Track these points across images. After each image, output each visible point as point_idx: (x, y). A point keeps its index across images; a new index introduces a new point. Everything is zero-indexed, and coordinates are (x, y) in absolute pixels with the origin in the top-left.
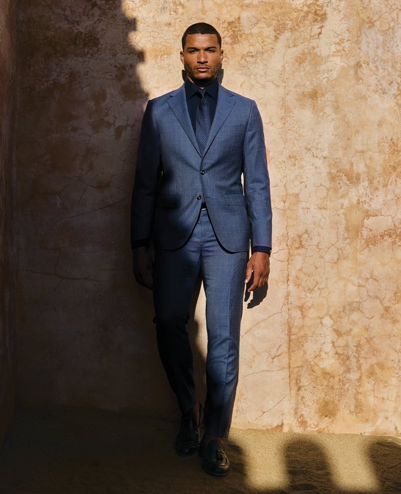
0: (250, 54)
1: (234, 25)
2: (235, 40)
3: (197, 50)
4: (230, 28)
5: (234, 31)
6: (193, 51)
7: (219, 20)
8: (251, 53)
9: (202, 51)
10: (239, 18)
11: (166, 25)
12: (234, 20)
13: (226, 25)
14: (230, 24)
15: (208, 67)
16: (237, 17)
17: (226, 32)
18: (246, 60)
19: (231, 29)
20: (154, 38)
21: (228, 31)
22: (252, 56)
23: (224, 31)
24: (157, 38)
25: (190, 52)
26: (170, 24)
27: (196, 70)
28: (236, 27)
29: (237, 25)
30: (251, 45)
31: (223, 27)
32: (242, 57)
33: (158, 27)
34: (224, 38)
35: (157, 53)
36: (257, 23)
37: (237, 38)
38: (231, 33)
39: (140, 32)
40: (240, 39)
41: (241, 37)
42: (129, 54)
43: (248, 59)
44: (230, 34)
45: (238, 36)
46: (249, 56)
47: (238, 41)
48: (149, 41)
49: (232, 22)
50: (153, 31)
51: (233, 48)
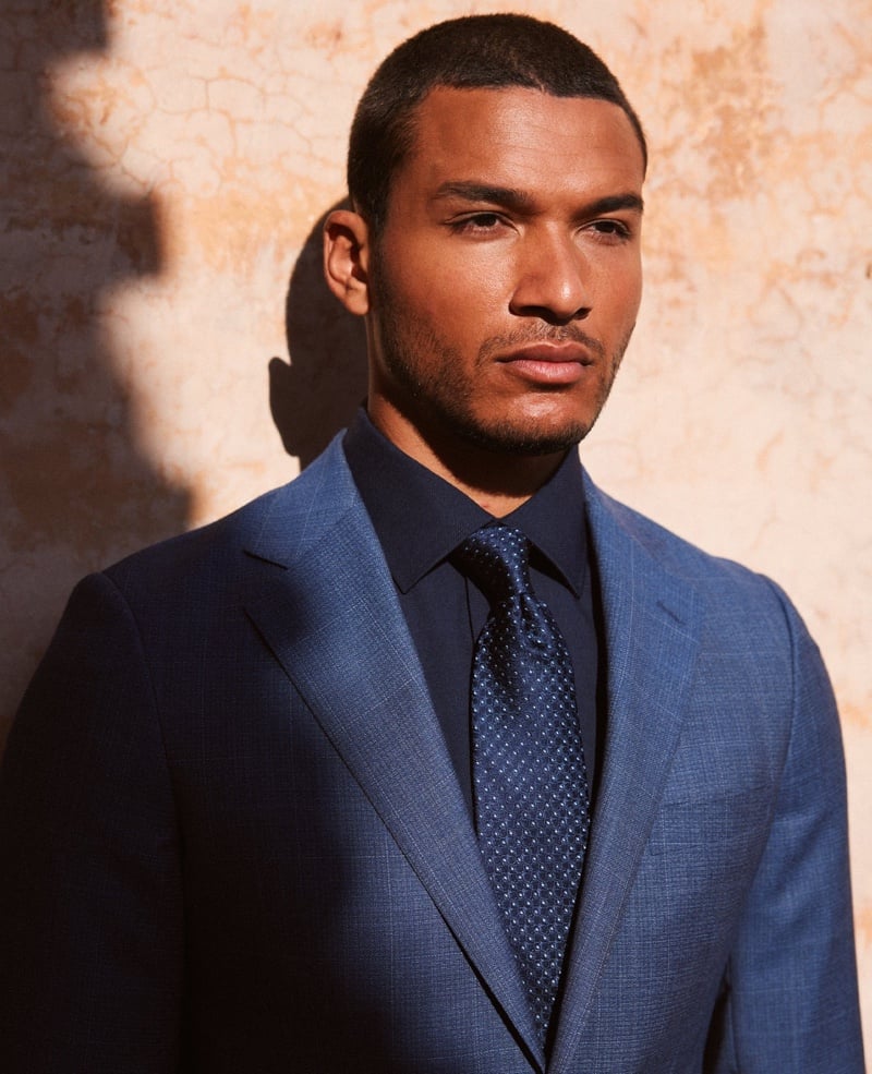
0: (817, 266)
1: (727, 72)
2: (733, 168)
3: (513, 208)
4: (703, 91)
5: (726, 114)
6: (485, 219)
7: (641, 31)
8: (822, 255)
9: (553, 227)
10: (758, 34)
11: (312, 38)
12: (729, 45)
13: (681, 70)
14: (707, 63)
15: (590, 353)
16: (747, 23)
17: (682, 118)
18: (789, 300)
19: (712, 99)
20: (232, 123)
21: (696, 111)
22: (827, 280)
23: (673, 108)
24: (248, 122)
25: (458, 225)
26: (338, 36)
27: (494, 372)
28: (739, 89)
29: (748, 75)
30: (817, 209)
31: (664, 84)
32: (771, 282)
33: (260, 50)
34: (667, 151)
35: (255, 229)
36: (857, 74)
37: (740, 157)
38: (711, 123)
39: (138, 77)
40: (758, 164)
41: (765, 152)
42: (61, 224)
43: (805, 294)
44: (702, 131)
45: (747, 145)
46: (810, 276)
47: (749, 176)
48: (202, 141)
49: (721, 51)
50: (224, 75)
51: (718, 221)
